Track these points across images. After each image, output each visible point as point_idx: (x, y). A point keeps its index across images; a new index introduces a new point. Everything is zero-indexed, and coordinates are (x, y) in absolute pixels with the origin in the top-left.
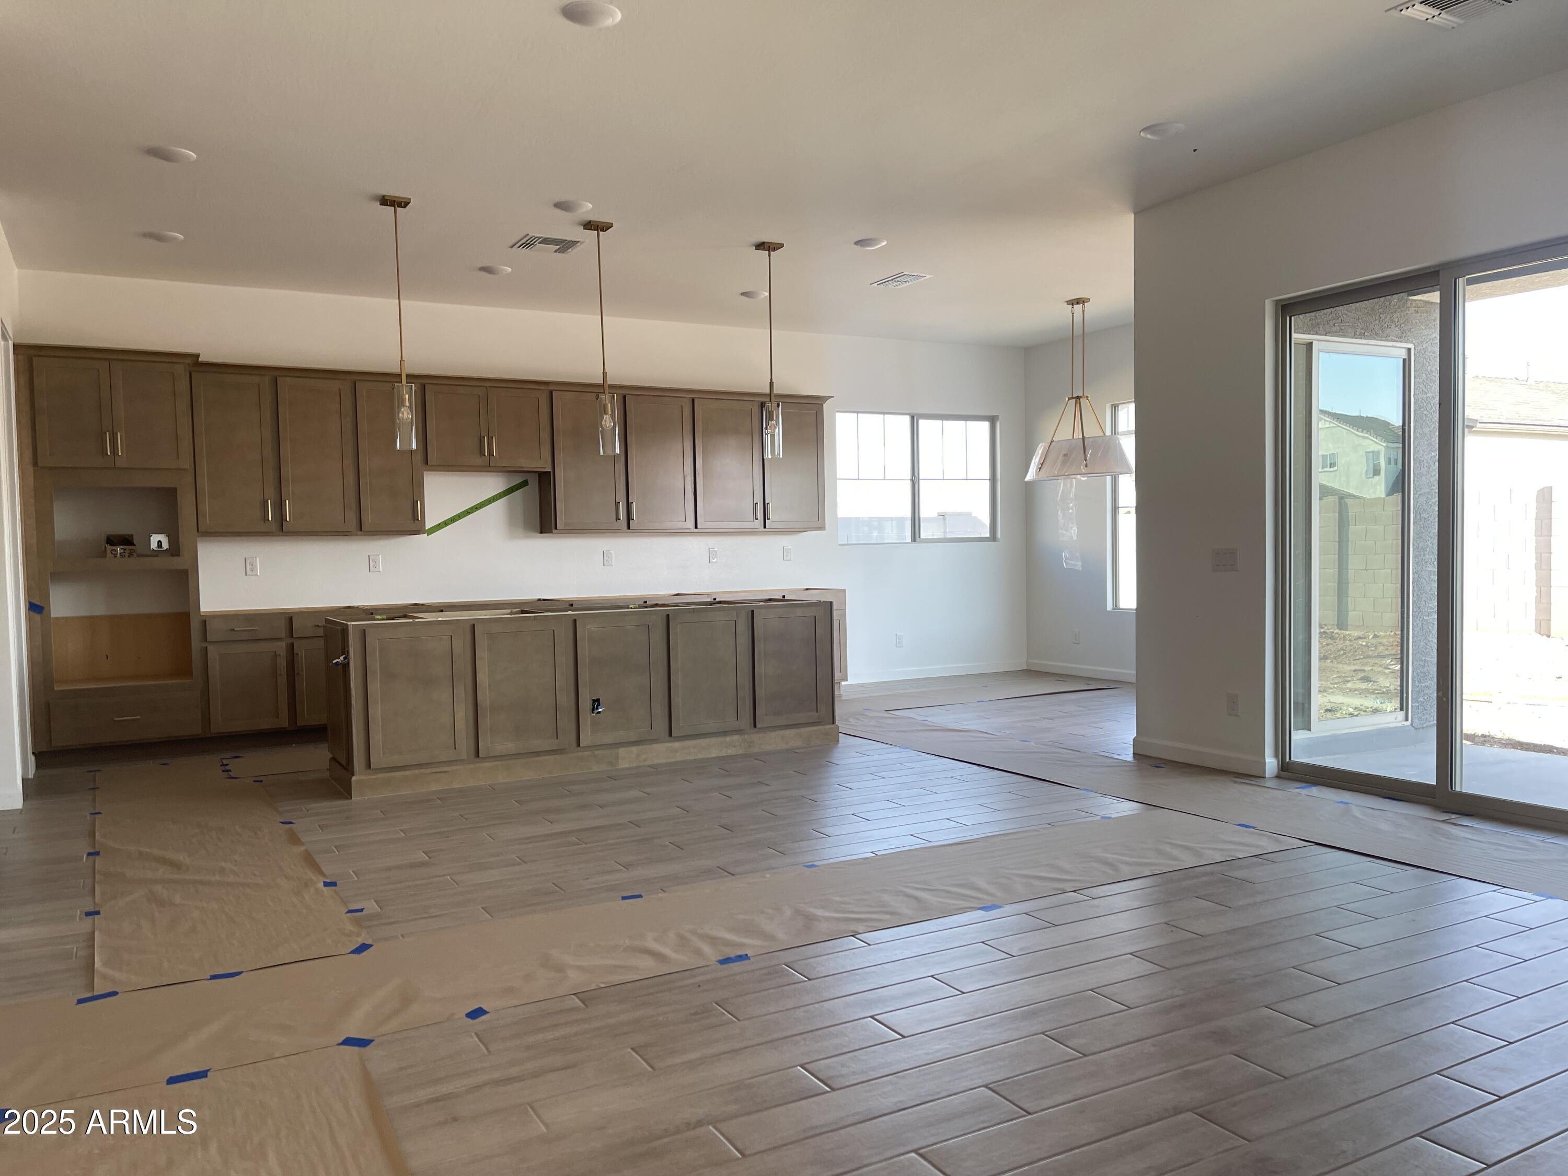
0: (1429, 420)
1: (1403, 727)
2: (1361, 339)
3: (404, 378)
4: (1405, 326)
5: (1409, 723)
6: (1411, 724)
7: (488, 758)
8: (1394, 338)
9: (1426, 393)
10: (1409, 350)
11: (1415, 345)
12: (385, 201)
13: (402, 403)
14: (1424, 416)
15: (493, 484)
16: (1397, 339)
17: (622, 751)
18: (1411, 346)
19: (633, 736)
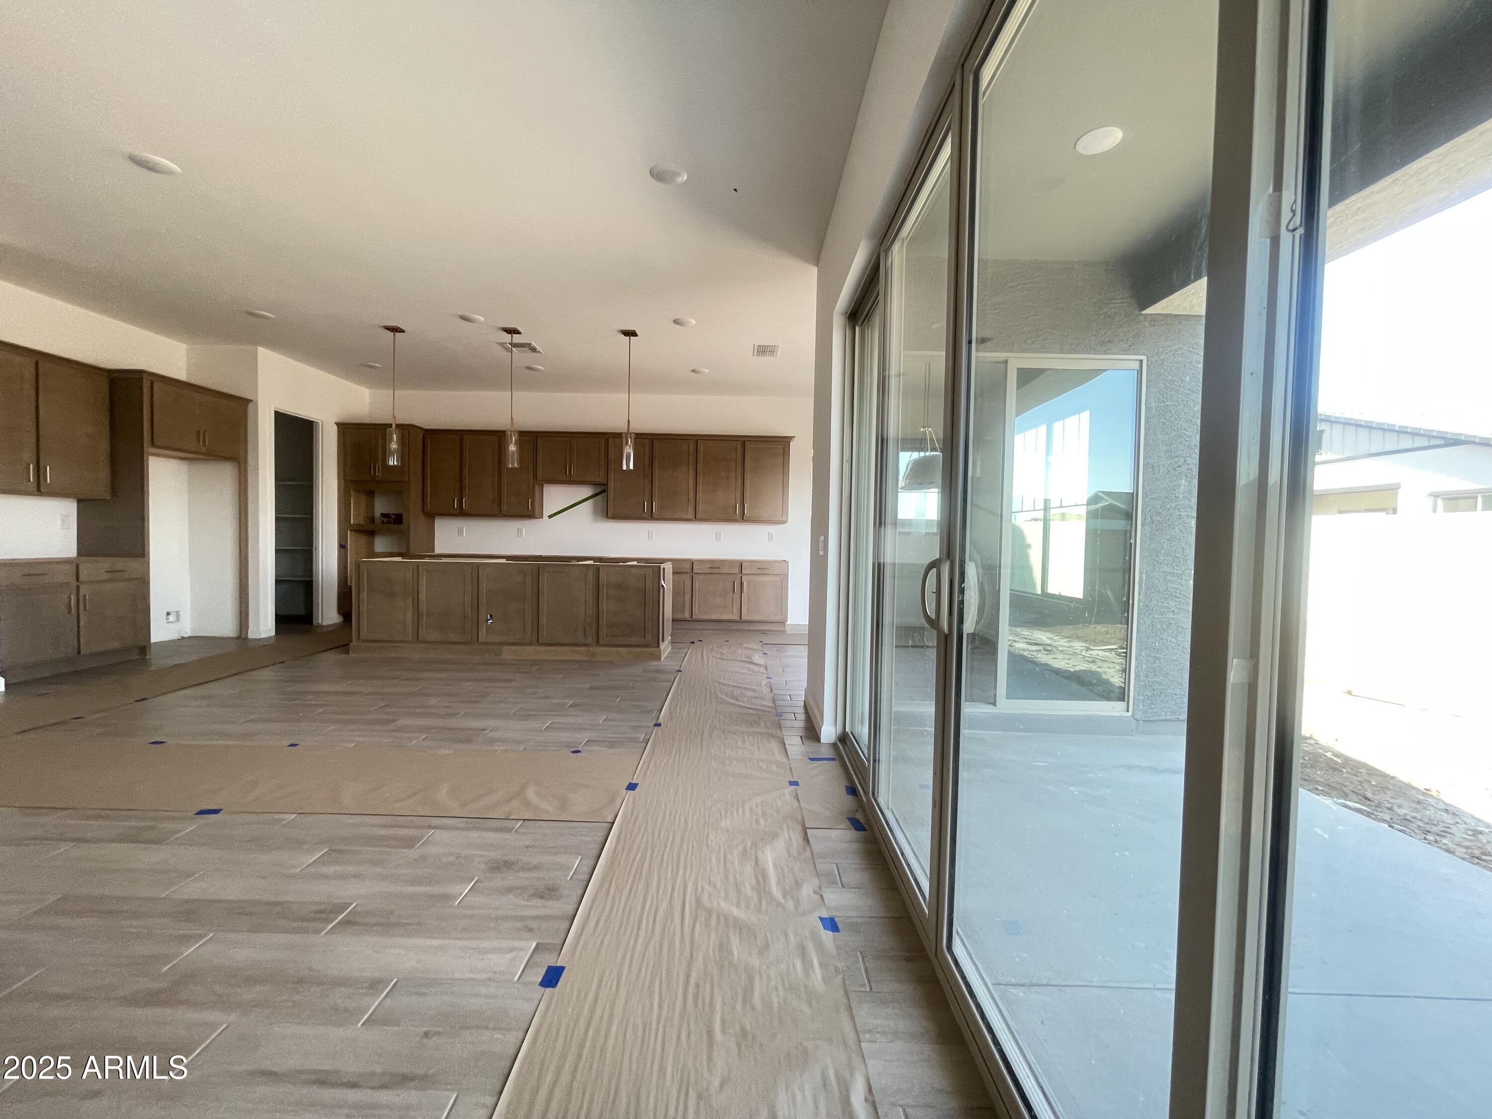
0: (1168, 428)
1: (1122, 717)
2: (1071, 353)
3: (394, 426)
4: (1134, 339)
5: (1130, 714)
6: (1133, 716)
7: (423, 642)
8: (1116, 352)
9: (1164, 402)
10: (1141, 361)
11: (1147, 356)
12: (388, 328)
13: (391, 440)
14: (1161, 424)
15: (585, 491)
16: (1119, 352)
17: (505, 648)
18: (1141, 357)
19: (512, 640)
